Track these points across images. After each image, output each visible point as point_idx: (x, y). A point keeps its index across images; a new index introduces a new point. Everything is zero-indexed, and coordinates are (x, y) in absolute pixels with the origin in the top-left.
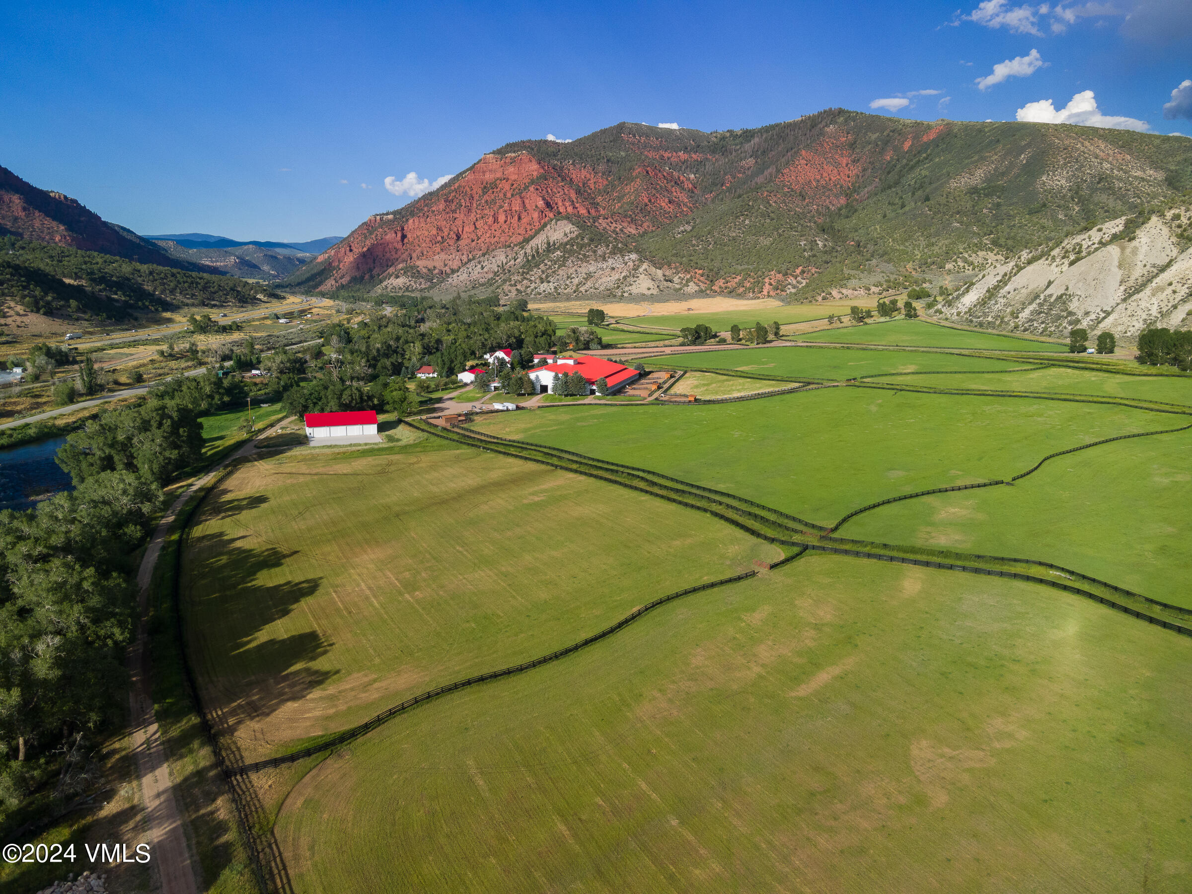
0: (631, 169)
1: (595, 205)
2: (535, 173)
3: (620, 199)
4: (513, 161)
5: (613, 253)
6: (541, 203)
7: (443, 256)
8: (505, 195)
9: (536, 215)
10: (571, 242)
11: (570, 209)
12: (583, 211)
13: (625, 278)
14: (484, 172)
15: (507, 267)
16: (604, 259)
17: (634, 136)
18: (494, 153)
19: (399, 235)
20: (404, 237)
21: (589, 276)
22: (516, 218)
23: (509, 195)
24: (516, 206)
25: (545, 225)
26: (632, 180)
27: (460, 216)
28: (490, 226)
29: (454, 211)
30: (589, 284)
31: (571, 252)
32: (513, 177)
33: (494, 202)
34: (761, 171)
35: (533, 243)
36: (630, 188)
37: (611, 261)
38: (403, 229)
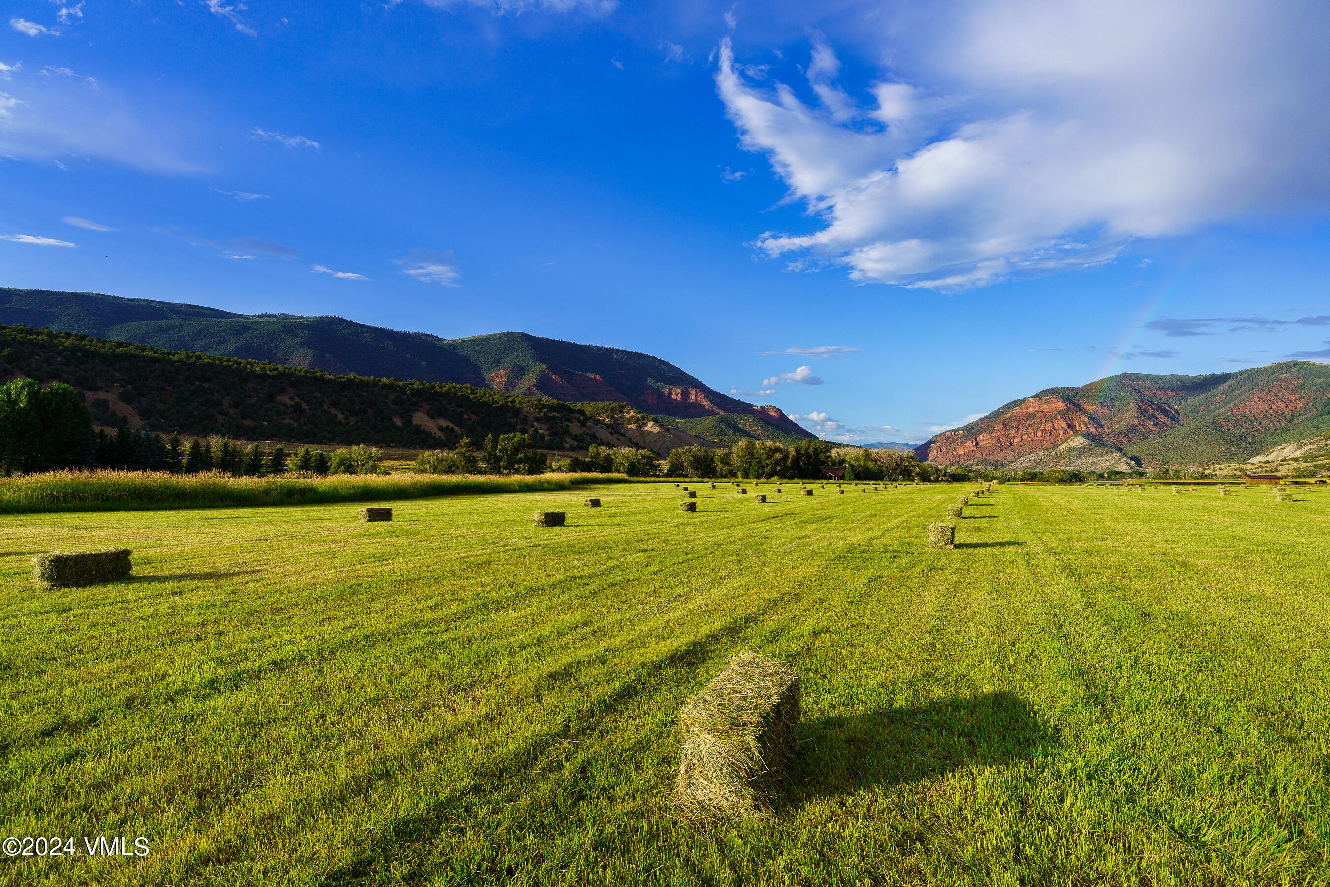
0: (1128, 404)
1: (1102, 426)
2: (1061, 408)
3: (1118, 422)
4: (1046, 402)
5: (1107, 453)
6: (1064, 425)
7: (1002, 454)
8: (1041, 421)
9: (1061, 432)
10: (1084, 447)
11: (1084, 428)
12: (1092, 430)
13: (1113, 464)
14: (1027, 408)
15: (1045, 460)
16: (1102, 455)
17: (1133, 381)
18: (1033, 396)
19: (974, 443)
20: (977, 444)
21: (1093, 463)
22: (1049, 434)
23: (1044, 421)
24: (1049, 427)
25: (1068, 438)
26: (1128, 411)
27: (1012, 433)
28: (1032, 438)
29: (1008, 430)
30: (1093, 467)
31: (1084, 452)
32: (1046, 411)
33: (1034, 424)
34: (1226, 404)
35: (1060, 448)
36: (1126, 416)
37: (1105, 457)
38: (976, 439)
